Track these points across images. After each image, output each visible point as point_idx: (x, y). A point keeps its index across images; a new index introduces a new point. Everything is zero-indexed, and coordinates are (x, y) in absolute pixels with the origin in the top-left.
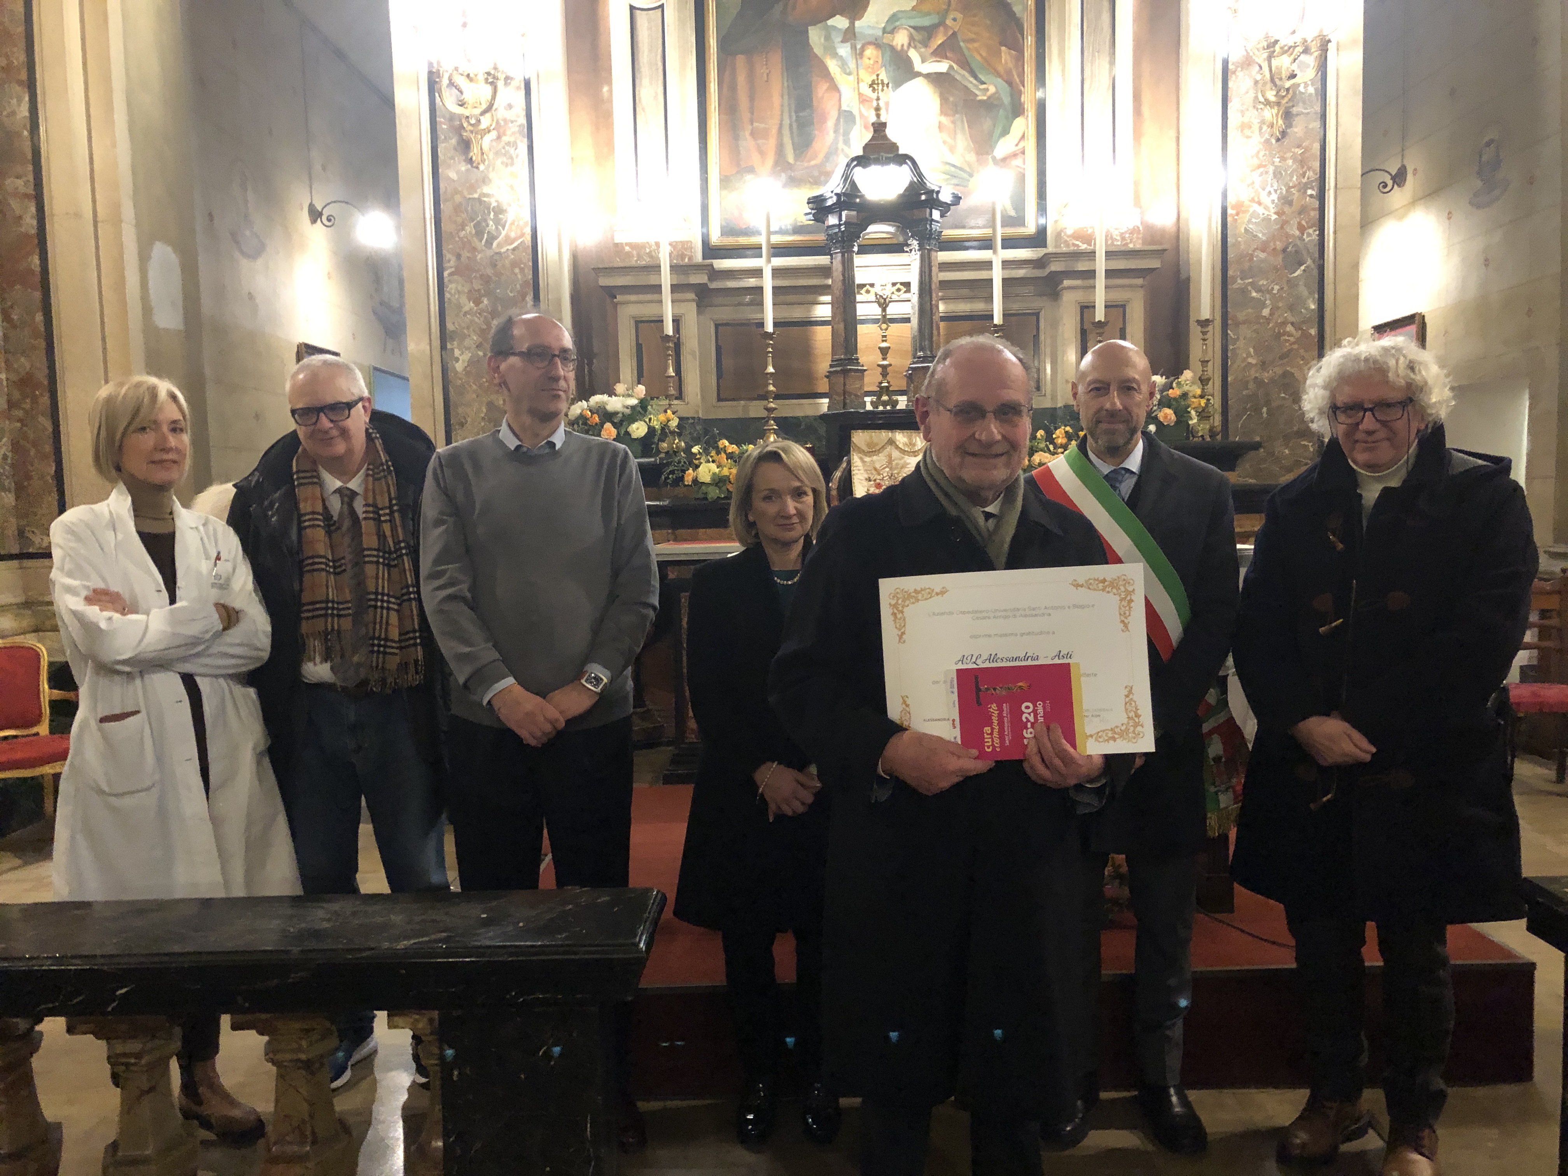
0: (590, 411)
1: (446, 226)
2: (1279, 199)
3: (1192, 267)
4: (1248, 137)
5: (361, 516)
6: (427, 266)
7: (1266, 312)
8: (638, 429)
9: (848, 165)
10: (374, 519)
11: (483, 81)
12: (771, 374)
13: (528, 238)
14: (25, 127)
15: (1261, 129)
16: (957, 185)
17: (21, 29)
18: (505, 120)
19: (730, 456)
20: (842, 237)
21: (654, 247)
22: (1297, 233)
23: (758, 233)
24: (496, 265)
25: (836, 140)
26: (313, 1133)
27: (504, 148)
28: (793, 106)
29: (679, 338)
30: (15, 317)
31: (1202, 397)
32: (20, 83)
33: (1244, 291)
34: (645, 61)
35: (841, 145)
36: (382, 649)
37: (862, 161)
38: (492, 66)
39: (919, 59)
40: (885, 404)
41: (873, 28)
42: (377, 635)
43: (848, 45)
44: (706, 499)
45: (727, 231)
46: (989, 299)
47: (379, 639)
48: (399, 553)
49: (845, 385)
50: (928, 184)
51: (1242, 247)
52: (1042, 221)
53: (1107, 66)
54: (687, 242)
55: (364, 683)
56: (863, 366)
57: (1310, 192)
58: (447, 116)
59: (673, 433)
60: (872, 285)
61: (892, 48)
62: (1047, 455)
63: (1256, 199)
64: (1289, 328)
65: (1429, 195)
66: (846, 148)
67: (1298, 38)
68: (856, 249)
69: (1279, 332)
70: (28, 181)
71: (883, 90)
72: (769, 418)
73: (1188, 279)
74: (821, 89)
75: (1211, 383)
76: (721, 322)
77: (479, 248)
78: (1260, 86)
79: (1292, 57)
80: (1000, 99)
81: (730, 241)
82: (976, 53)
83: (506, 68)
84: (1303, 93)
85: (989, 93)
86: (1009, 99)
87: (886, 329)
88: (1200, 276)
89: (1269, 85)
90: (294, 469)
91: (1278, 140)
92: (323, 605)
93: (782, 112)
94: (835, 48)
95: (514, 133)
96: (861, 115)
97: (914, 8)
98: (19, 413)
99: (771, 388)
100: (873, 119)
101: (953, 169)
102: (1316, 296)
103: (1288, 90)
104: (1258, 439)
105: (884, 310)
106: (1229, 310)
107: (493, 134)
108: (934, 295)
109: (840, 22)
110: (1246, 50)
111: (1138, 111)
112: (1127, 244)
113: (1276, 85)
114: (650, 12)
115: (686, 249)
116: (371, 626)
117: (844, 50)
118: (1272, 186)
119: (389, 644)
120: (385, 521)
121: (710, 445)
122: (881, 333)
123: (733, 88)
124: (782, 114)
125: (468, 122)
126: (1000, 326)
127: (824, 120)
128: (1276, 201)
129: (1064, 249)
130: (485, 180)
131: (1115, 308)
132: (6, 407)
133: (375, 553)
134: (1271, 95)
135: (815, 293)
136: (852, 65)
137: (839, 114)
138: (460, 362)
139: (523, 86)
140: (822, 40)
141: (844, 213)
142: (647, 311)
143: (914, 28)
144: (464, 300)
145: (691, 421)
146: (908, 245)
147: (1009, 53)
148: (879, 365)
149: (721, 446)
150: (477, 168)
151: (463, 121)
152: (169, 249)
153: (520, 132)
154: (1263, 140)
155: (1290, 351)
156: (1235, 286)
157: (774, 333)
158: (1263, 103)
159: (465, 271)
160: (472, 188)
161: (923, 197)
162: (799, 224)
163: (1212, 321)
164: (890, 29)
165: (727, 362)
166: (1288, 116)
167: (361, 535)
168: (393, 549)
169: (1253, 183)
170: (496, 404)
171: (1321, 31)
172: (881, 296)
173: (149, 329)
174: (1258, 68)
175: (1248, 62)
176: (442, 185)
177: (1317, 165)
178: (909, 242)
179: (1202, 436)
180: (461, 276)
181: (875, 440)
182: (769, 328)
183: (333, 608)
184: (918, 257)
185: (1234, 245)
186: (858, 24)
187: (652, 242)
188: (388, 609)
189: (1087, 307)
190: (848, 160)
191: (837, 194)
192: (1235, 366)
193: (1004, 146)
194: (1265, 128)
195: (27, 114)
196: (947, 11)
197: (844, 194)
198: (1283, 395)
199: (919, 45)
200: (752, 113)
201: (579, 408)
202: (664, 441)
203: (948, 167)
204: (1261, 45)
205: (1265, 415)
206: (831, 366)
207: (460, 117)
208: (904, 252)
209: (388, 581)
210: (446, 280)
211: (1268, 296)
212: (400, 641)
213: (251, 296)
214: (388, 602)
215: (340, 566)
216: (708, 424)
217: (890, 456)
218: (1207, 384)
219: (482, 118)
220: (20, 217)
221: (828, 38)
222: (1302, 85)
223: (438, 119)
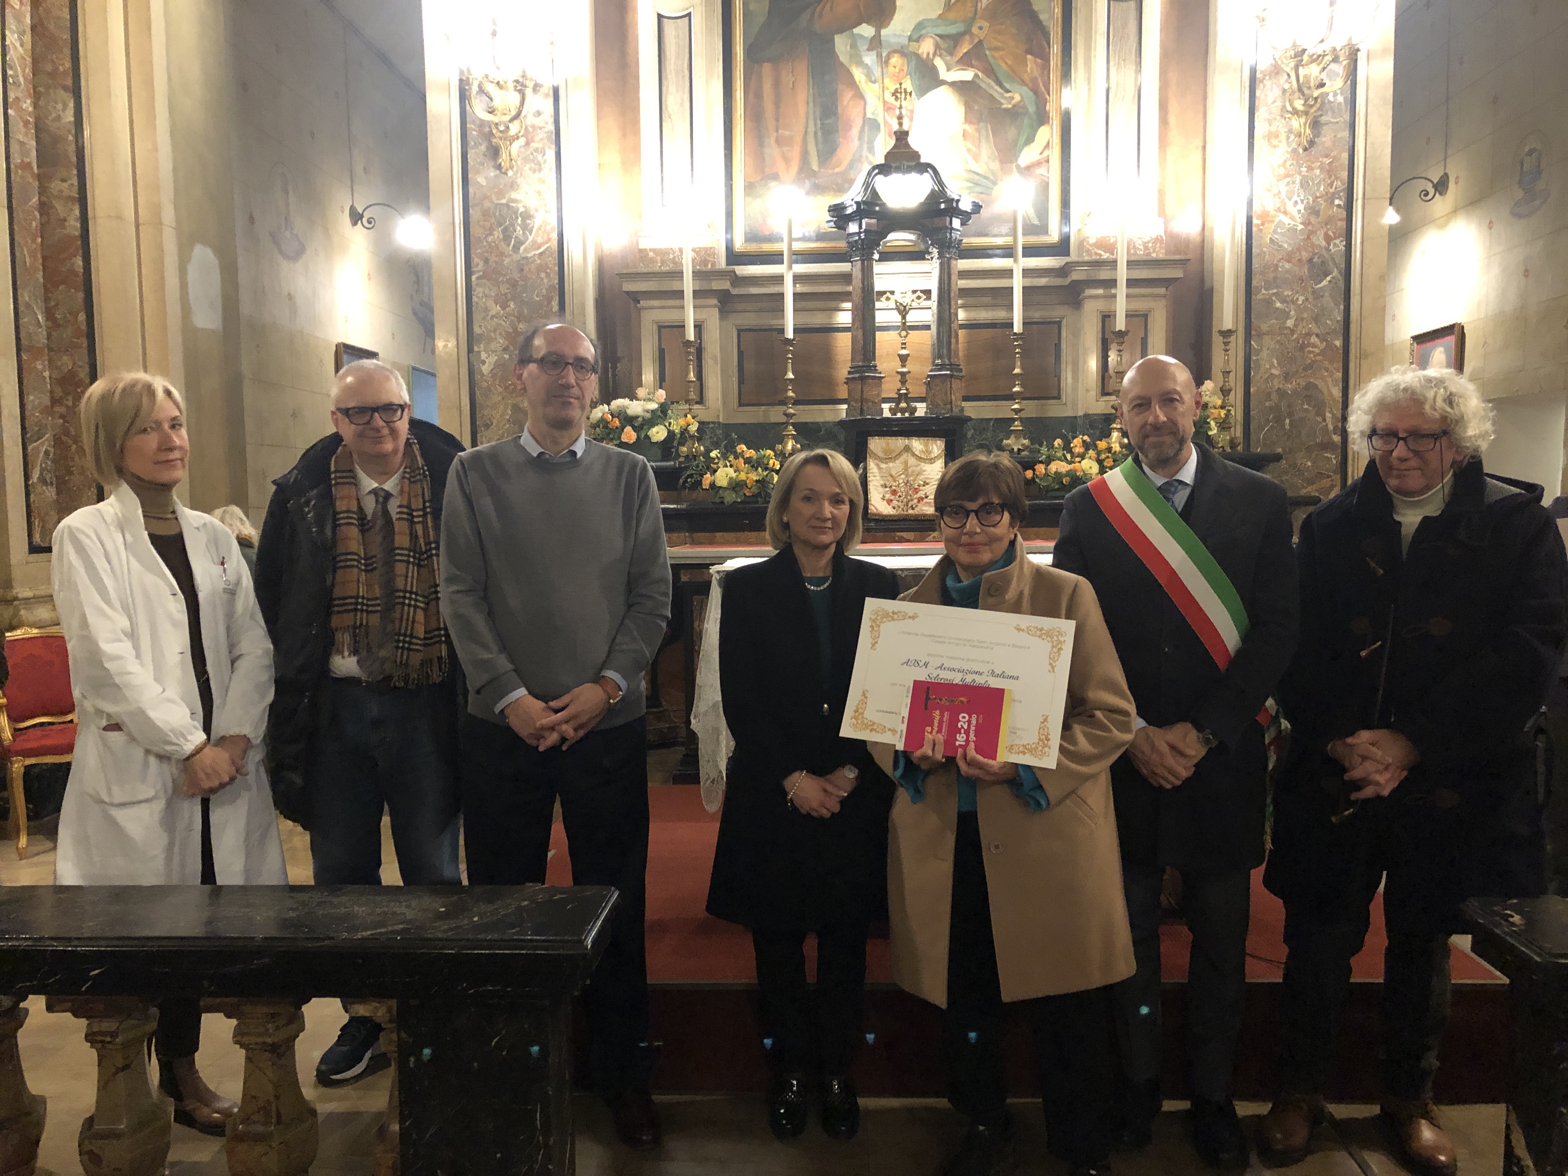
0: (612, 415)
1: (475, 230)
2: (1305, 209)
3: (1215, 277)
4: (1275, 147)
5: (394, 516)
6: (455, 270)
7: (1290, 323)
8: (658, 433)
9: (869, 174)
10: (407, 520)
11: (513, 88)
12: (791, 380)
13: (555, 243)
14: (69, 132)
15: (1288, 138)
16: (981, 193)
17: (66, 36)
18: (533, 127)
19: (748, 461)
20: (862, 245)
21: (678, 253)
22: (1324, 243)
23: (780, 239)
24: (522, 270)
25: (860, 148)
26: (279, 1114)
27: (532, 154)
28: (818, 114)
29: (700, 343)
30: (59, 317)
31: (1222, 407)
32: (65, 88)
33: (1269, 302)
34: (672, 68)
35: (865, 153)
36: (406, 645)
37: (883, 169)
38: (521, 74)
39: (945, 68)
40: (903, 411)
41: (899, 36)
42: (403, 631)
43: (875, 52)
44: (723, 502)
45: (751, 237)
46: (1010, 307)
47: (405, 635)
48: (429, 553)
49: (862, 392)
50: (949, 193)
51: (1267, 257)
52: (1066, 230)
53: (1133, 75)
54: (711, 248)
55: (389, 678)
56: (880, 373)
57: (1337, 202)
58: (478, 122)
59: (692, 437)
60: (892, 293)
61: (918, 56)
62: (1064, 463)
63: (1282, 209)
64: (1314, 339)
65: (1471, 204)
66: (870, 156)
67: (1327, 47)
68: (876, 256)
69: (1303, 342)
70: (72, 184)
71: (905, 99)
72: (786, 424)
73: (1211, 290)
74: (846, 98)
75: (1233, 393)
76: (742, 328)
77: (506, 253)
78: (1288, 94)
79: (1321, 66)
80: (1025, 107)
81: (753, 247)
82: (1002, 63)
83: (536, 74)
84: (1332, 102)
85: (1014, 102)
86: (1034, 108)
87: (905, 337)
88: (1223, 288)
89: (1297, 94)
90: (333, 469)
91: (1305, 150)
92: (353, 601)
93: (807, 119)
94: (861, 57)
95: (542, 139)
96: (886, 122)
97: (940, 16)
98: (61, 410)
99: (791, 394)
100: (896, 127)
101: (977, 177)
102: (1342, 307)
103: (1316, 99)
104: (1280, 450)
105: (904, 317)
106: (1253, 320)
107: (522, 141)
108: (953, 303)
109: (866, 30)
110: (1274, 59)
111: (1164, 121)
112: (1149, 254)
113: (1304, 95)
114: (679, 20)
115: (709, 255)
116: (397, 623)
117: (870, 59)
118: (1299, 196)
119: (414, 640)
120: (419, 522)
121: (729, 450)
122: (901, 340)
123: (759, 95)
124: (807, 122)
125: (497, 128)
126: (1019, 334)
127: (849, 127)
128: (1303, 211)
129: (1087, 258)
130: (513, 186)
131: (1136, 317)
132: (49, 404)
133: (406, 552)
134: (1299, 104)
135: (835, 300)
136: (877, 72)
137: (864, 121)
138: (487, 364)
139: (551, 93)
140: (849, 47)
141: (864, 222)
142: (669, 316)
143: (940, 36)
144: (490, 303)
145: (711, 425)
146: (929, 253)
147: (1035, 62)
148: (898, 373)
149: (739, 451)
150: (506, 174)
151: (493, 127)
152: (209, 252)
153: (549, 138)
154: (1290, 150)
155: (1314, 362)
156: (1260, 297)
157: (794, 340)
158: (1290, 112)
159: (492, 275)
160: (501, 194)
161: (943, 206)
162: (822, 231)
163: (1234, 332)
164: (916, 37)
165: (749, 366)
166: (1316, 125)
167: (394, 534)
168: (424, 549)
169: (1279, 192)
170: (521, 406)
171: (1351, 39)
172: (901, 304)
173: (188, 330)
174: (1286, 77)
175: (1276, 70)
176: (471, 190)
177: (1345, 175)
178: (930, 250)
179: (1222, 447)
180: (488, 280)
181: (892, 447)
182: (790, 334)
183: (362, 604)
184: (938, 265)
185: (1259, 255)
186: (883, 32)
187: (676, 246)
188: (416, 607)
189: (1109, 316)
190: (869, 167)
191: (857, 203)
192: (1258, 377)
193: (1028, 155)
194: (1292, 137)
195: (73, 119)
196: (973, 19)
197: (864, 202)
198: (1306, 407)
199: (944, 53)
200: (777, 120)
201: (600, 412)
202: (684, 445)
203: (971, 176)
204: (1288, 54)
205: (1287, 427)
206: (849, 373)
207: (489, 123)
208: (924, 259)
209: (417, 580)
210: (474, 284)
211: (1292, 306)
212: (425, 638)
213: (290, 297)
214: (416, 600)
215: (372, 564)
216: (728, 428)
217: (906, 463)
218: (1229, 395)
219: (510, 125)
220: (65, 220)
221: (854, 46)
222: (1331, 95)
223: (468, 126)
